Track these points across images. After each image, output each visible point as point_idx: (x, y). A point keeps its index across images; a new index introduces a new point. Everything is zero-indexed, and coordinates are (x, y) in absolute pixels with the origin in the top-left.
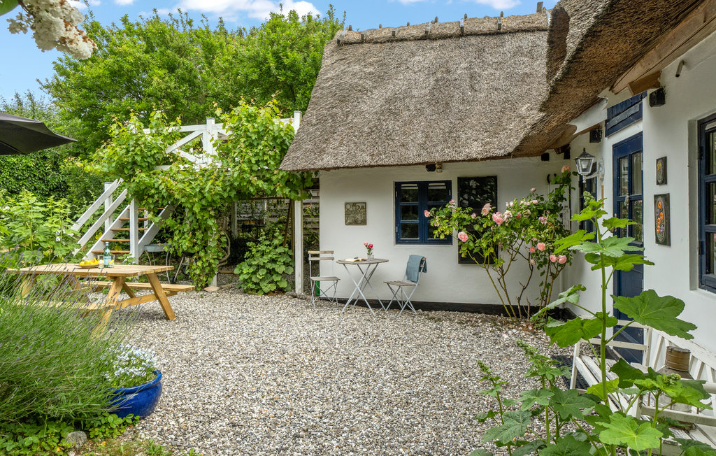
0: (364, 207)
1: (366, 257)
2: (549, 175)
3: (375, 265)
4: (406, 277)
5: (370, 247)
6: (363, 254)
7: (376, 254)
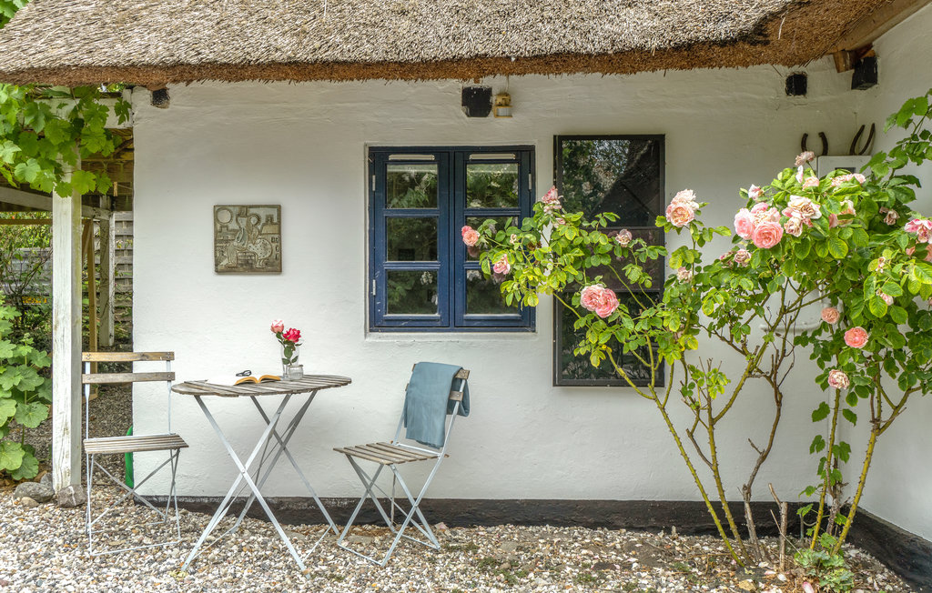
0: (273, 219)
1: (277, 369)
2: (806, 136)
3: (309, 394)
4: (404, 430)
5: (290, 340)
6: (268, 361)
7: (311, 360)
